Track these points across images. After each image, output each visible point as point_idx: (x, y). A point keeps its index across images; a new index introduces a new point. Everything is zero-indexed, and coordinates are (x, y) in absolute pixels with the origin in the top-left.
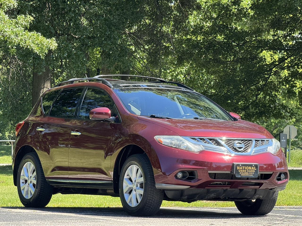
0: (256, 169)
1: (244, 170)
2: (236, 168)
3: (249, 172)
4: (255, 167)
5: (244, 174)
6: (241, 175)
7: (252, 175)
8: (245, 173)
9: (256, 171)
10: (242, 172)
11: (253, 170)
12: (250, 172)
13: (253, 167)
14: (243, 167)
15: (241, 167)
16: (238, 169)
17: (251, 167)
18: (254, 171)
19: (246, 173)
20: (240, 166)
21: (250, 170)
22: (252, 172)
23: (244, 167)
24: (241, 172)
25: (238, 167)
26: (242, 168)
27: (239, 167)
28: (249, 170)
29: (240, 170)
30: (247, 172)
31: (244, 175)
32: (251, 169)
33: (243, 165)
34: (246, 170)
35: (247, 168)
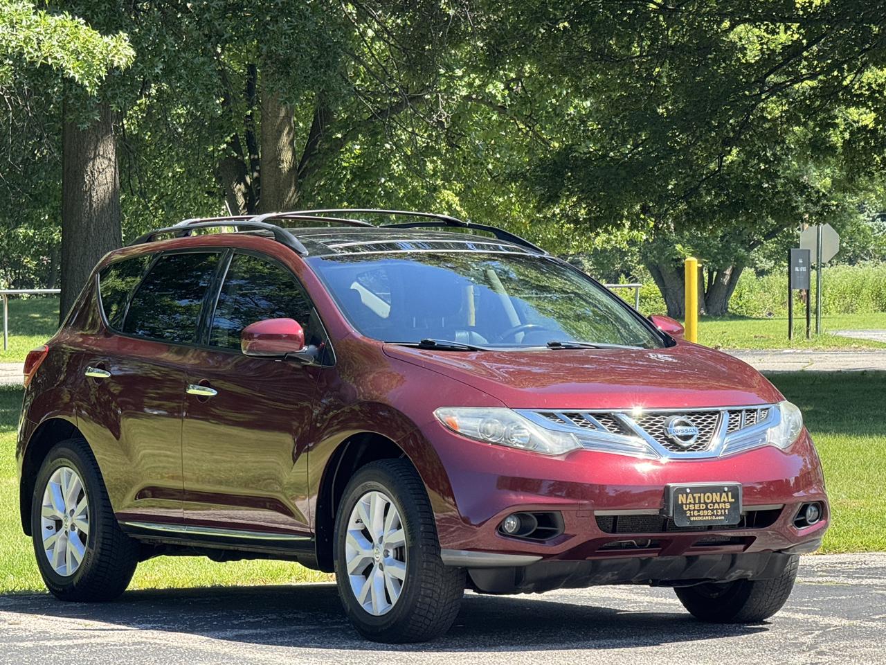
0: (733, 500)
1: (700, 503)
2: (676, 499)
3: (712, 510)
4: (730, 494)
5: (699, 515)
6: (692, 519)
7: (723, 518)
8: (701, 513)
9: (735, 506)
10: (694, 510)
11: (724, 502)
12: (717, 509)
13: (724, 494)
14: (697, 495)
15: (690, 496)
16: (680, 502)
17: (718, 494)
18: (728, 506)
19: (706, 512)
20: (687, 494)
21: (716, 502)
22: (721, 509)
23: (699, 495)
24: (689, 510)
25: (680, 495)
26: (694, 498)
27: (685, 495)
28: (714, 504)
29: (686, 504)
30: (707, 509)
31: (700, 518)
32: (718, 501)
33: (694, 490)
34: (705, 503)
35: (708, 498)
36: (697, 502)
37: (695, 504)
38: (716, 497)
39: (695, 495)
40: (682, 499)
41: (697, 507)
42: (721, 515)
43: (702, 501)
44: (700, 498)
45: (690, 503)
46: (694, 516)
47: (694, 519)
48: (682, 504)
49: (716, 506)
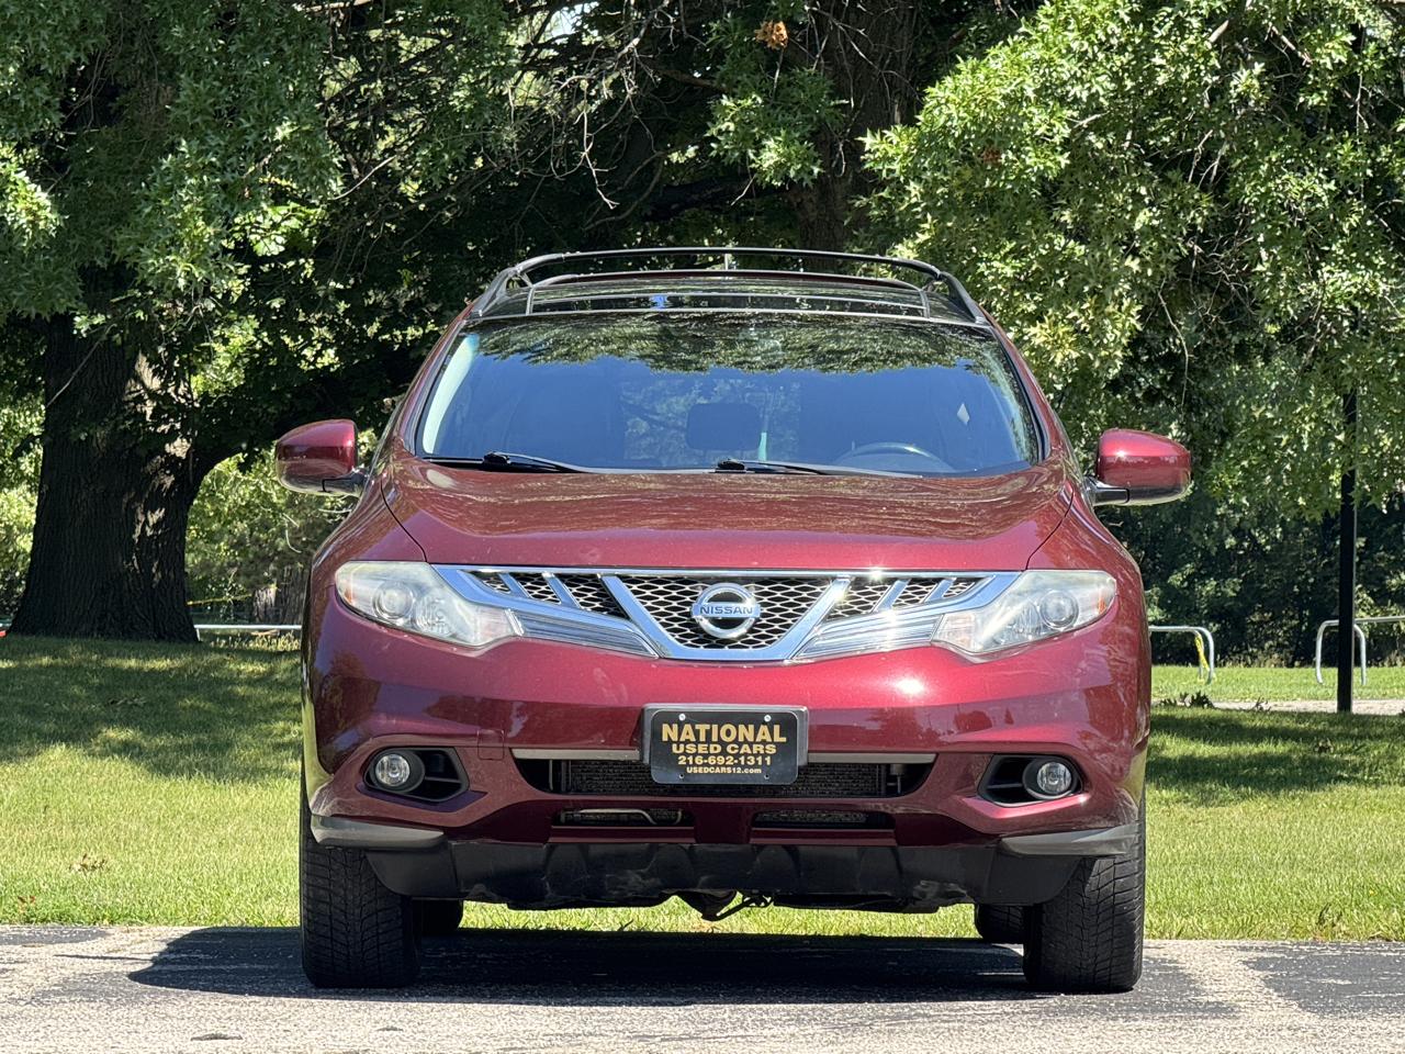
0: (784, 739)
1: (709, 740)
2: (657, 734)
3: (736, 756)
4: (777, 728)
5: (704, 765)
6: (689, 770)
7: (758, 771)
8: (711, 760)
9: (786, 750)
10: (695, 755)
11: (764, 742)
12: (746, 755)
13: (764, 728)
14: (702, 728)
15: (687, 727)
16: (665, 738)
17: (751, 727)
18: (772, 749)
19: (721, 760)
20: (681, 725)
21: (746, 741)
22: (756, 756)
23: (708, 727)
24: (685, 753)
25: (666, 727)
26: (697, 733)
27: (675, 726)
28: (740, 745)
29: (678, 743)
30: (724, 753)
31: (707, 770)
32: (751, 739)
33: (694, 718)
34: (720, 741)
35: (728, 733)
36: (702, 738)
37: (697, 742)
38: (746, 732)
39: (697, 727)
40: (669, 732)
41: (702, 749)
42: (756, 766)
43: (715, 739)
44: (709, 733)
45: (687, 742)
46: (694, 764)
47: (695, 770)
48: (670, 742)
49: (745, 748)
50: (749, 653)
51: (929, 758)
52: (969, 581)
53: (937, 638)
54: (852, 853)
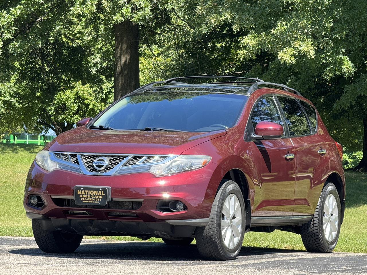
0: (104, 195)
2: (77, 193)
3: (94, 198)
4: (103, 192)
5: (86, 200)
6: (83, 201)
8: (88, 199)
9: (105, 197)
10: (85, 198)
11: (100, 195)
12: (96, 198)
13: (100, 192)
14: (86, 191)
15: (83, 191)
17: (97, 191)
18: (101, 197)
20: (82, 190)
21: (96, 195)
22: (98, 198)
23: (87, 191)
24: (82, 197)
26: (85, 192)
29: (81, 195)
30: (91, 198)
31: (87, 202)
33: (85, 189)
34: (90, 195)
35: (92, 193)
36: (86, 194)
37: (85, 195)
38: (96, 193)
39: (85, 191)
40: (79, 192)
41: (86, 196)
42: (98, 201)
43: (89, 194)
44: (88, 193)
45: (83, 195)
46: (84, 200)
47: (84, 201)
48: (79, 194)
49: (96, 197)
50: (104, 174)
51: (142, 200)
52: (164, 157)
53: (150, 171)
54: (134, 223)
